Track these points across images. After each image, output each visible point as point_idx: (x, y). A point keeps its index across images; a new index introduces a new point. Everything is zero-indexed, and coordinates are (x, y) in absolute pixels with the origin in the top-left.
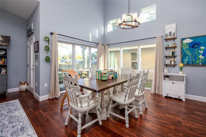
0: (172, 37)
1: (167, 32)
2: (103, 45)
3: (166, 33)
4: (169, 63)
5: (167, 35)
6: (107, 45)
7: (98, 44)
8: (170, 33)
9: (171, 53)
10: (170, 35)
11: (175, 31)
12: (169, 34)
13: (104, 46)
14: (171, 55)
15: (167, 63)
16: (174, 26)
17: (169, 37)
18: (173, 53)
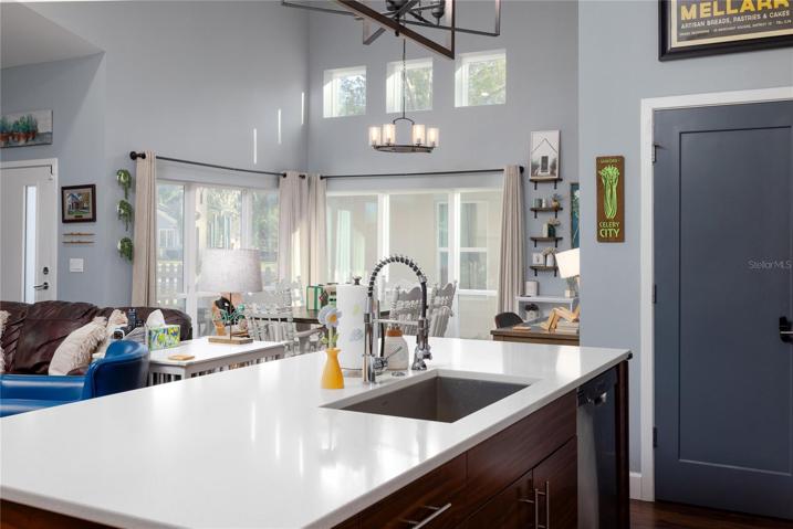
0: (547, 175)
1: (537, 158)
2: (303, 177)
3: (534, 160)
4: (542, 262)
5: (534, 167)
6: (322, 178)
7: (285, 176)
8: (545, 159)
9: (545, 228)
10: (544, 168)
11: (557, 155)
12: (540, 163)
13: (305, 181)
14: (545, 235)
15: (535, 263)
16: (553, 136)
17: (541, 175)
18: (552, 230)
